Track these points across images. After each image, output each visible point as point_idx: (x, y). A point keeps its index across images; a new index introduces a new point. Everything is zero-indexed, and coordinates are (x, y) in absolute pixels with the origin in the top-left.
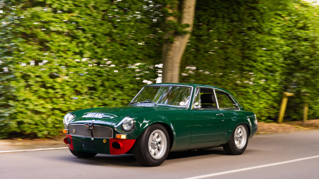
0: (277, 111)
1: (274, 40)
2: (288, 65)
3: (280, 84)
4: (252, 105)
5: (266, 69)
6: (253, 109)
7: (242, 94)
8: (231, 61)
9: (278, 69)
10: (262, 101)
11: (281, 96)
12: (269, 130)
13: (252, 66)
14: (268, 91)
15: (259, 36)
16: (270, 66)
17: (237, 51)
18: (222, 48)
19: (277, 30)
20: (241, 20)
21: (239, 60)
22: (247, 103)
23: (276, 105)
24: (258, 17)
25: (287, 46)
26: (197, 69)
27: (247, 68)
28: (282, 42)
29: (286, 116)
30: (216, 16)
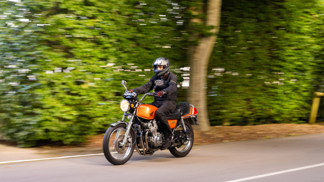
0: (308, 112)
1: (303, 39)
2: (319, 63)
3: (312, 83)
4: (282, 106)
5: (296, 69)
6: (283, 110)
7: (272, 95)
8: (260, 61)
9: (309, 68)
10: (293, 102)
11: (313, 96)
12: (300, 132)
13: (281, 67)
14: (299, 91)
15: (288, 36)
16: (300, 66)
17: (265, 51)
18: (250, 49)
19: (306, 29)
20: (268, 20)
21: (268, 61)
22: (278, 104)
23: (307, 105)
24: (285, 15)
25: (318, 44)
26: (225, 71)
27: (276, 68)
28: (312, 40)
29: (319, 116)
30: (241, 16)
